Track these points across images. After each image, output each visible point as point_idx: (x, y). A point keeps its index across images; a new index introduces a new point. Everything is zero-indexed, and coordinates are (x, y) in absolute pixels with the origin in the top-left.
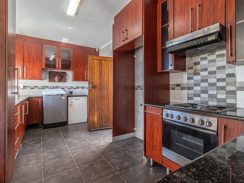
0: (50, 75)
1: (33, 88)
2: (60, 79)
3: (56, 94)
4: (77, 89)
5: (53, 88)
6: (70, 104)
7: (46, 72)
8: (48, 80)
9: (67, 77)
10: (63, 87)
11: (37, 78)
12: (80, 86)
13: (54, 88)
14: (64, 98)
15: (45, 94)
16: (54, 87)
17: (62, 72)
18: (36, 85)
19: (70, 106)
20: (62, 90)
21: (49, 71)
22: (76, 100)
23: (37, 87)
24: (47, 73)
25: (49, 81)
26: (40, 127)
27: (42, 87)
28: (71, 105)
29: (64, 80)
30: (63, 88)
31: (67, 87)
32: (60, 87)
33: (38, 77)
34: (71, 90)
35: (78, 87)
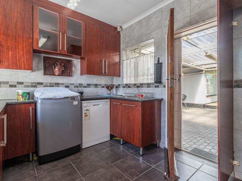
0: (46, 64)
1: (15, 86)
2: (63, 70)
3: (63, 97)
4: (88, 87)
5: (51, 85)
6: (86, 113)
7: (40, 57)
8: (42, 71)
9: (73, 69)
10: (67, 84)
11: (23, 67)
12: (93, 83)
13: (53, 86)
14: (76, 103)
15: (42, 97)
16: (52, 83)
17: (66, 60)
18: (20, 81)
19: (85, 116)
20: (66, 89)
21: (44, 57)
22: (94, 105)
23: (21, 83)
24: (40, 60)
25: (45, 74)
26: (31, 160)
27: (32, 83)
28: (87, 116)
29: (69, 74)
30: (67, 87)
31: (73, 84)
32: (63, 84)
33: (25, 65)
34: (81, 89)
35: (89, 85)
